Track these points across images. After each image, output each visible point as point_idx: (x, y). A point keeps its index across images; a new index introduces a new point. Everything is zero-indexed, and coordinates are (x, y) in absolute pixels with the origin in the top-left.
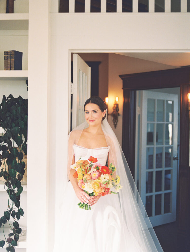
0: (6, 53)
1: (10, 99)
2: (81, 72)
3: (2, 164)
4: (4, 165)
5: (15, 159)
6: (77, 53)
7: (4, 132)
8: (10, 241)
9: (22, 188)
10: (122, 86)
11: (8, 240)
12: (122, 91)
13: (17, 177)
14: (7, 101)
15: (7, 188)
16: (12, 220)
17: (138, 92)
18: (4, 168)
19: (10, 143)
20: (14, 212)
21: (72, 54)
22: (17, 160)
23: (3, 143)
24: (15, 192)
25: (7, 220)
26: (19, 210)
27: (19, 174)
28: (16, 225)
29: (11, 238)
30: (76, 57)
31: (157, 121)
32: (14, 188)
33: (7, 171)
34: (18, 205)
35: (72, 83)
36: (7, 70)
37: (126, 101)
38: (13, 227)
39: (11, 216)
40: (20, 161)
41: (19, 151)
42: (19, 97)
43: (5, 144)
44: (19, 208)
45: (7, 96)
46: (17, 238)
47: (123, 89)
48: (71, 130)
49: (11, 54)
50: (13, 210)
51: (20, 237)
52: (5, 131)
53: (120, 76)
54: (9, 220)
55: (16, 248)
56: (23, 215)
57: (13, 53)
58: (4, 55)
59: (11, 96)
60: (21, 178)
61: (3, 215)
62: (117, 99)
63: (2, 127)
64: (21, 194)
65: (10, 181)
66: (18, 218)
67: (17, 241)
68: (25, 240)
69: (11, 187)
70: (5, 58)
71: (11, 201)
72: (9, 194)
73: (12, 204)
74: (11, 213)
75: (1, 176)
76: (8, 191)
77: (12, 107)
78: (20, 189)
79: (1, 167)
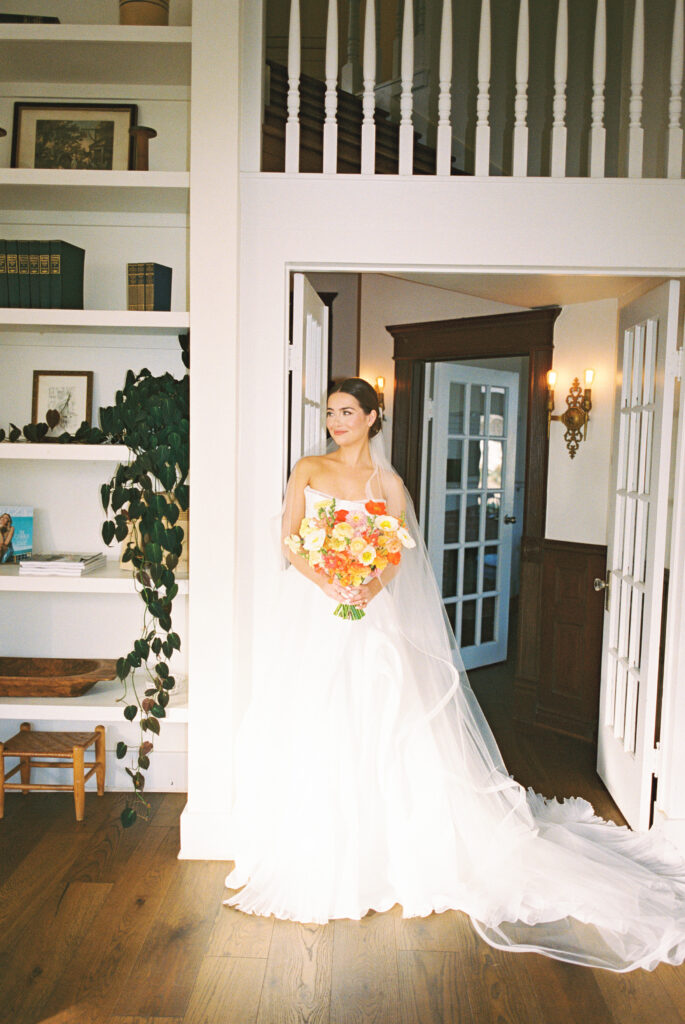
0: (133, 268)
1: (142, 379)
2: (309, 318)
3: (130, 532)
4: (133, 535)
5: (160, 519)
6: (302, 273)
7: (133, 458)
8: (148, 706)
9: (177, 587)
10: (391, 353)
11: (144, 703)
12: (393, 364)
13: (164, 562)
14: (136, 384)
15: (141, 587)
16: (153, 659)
17: (428, 365)
18: (133, 540)
19: (147, 484)
20: (158, 641)
21: (292, 274)
22: (164, 521)
23: (129, 482)
24: (160, 596)
25: (143, 660)
26: (169, 637)
27: (168, 555)
28: (162, 669)
29: (152, 700)
30: (299, 280)
31: (470, 434)
32: (157, 586)
33: (140, 546)
34: (166, 624)
35: (291, 343)
36: (136, 309)
37: (402, 386)
38: (155, 675)
39: (151, 651)
40: (172, 525)
41: (168, 502)
42: (163, 374)
43: (136, 486)
44: (170, 632)
45: (137, 373)
46: (164, 700)
47: (394, 358)
49: (145, 272)
50: (157, 636)
51: (170, 698)
52: (135, 456)
53: (389, 329)
54: (146, 659)
55: (161, 721)
56: (178, 648)
57: (152, 269)
58: (129, 272)
59: (145, 372)
60: (173, 563)
61: (133, 649)
62: (381, 383)
63: (129, 445)
64: (173, 601)
65: (148, 572)
66: (168, 654)
67: (164, 706)
68: (185, 702)
69: (149, 585)
70: (131, 282)
71: (149, 616)
72: (145, 601)
73: (153, 623)
74: (151, 643)
75: (125, 559)
76: (143, 593)
77: (152, 399)
78: (172, 590)
79: (127, 540)
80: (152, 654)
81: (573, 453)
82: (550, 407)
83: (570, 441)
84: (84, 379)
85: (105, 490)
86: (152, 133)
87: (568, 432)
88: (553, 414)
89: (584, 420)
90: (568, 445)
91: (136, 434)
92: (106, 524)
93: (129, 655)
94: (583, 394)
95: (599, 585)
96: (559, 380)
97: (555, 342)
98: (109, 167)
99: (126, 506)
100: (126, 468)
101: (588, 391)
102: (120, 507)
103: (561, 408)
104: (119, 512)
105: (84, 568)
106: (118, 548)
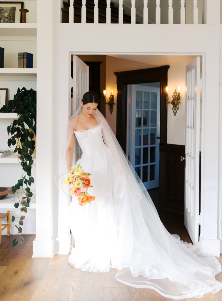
0: (20, 54)
1: (23, 90)
2: (80, 70)
3: (17, 142)
5: (27, 138)
6: (76, 55)
8: (23, 203)
9: (33, 161)
10: (116, 81)
11: (22, 202)
12: (116, 85)
13: (28, 152)
14: (21, 93)
15: (21, 161)
16: (25, 186)
17: (128, 86)
18: (18, 145)
19: (23, 126)
20: (26, 180)
22: (29, 139)
23: (17, 125)
24: (27, 164)
25: (21, 187)
26: (30, 178)
27: (30, 150)
28: (28, 190)
29: (24, 201)
30: (75, 58)
31: (144, 109)
32: (26, 161)
33: (21, 148)
34: (29, 174)
35: (72, 78)
36: (21, 68)
37: (120, 93)
38: (26, 192)
39: (24, 183)
40: (31, 140)
41: (30, 132)
42: (30, 89)
43: (19, 126)
44: (31, 176)
45: (21, 89)
46: (28, 201)
47: (117, 83)
48: (72, 114)
49: (24, 55)
50: (26, 178)
51: (31, 200)
52: (19, 116)
53: (115, 73)
54: (22, 186)
55: (28, 208)
56: (33, 182)
57: (26, 54)
58: (18, 56)
59: (24, 88)
60: (31, 153)
61: (18, 183)
62: (112, 91)
63: (17, 113)
64: (32, 166)
65: (23, 156)
66: (30, 184)
67: (29, 203)
68: (35, 202)
69: (24, 160)
70: (19, 59)
71: (24, 171)
72: (22, 166)
73: (25, 174)
74: (24, 181)
75: (15, 151)
76: (21, 163)
77: (25, 97)
78: (31, 162)
79: (16, 145)
80: (24, 185)
81: (175, 114)
82: (167, 99)
83: (174, 110)
84: (5, 91)
85: (8, 128)
86: (27, 11)
87: (173, 107)
88: (168, 101)
89: (178, 103)
90: (174, 112)
91: (19, 109)
92: (9, 140)
93: (16, 185)
94: (177, 94)
95: (182, 159)
96: (169, 90)
97: (168, 77)
98: (14, 22)
99: (16, 133)
100: (16, 120)
101: (179, 93)
102: (14, 133)
103: (171, 99)
104: (13, 135)
105: (2, 155)
106: (13, 148)
